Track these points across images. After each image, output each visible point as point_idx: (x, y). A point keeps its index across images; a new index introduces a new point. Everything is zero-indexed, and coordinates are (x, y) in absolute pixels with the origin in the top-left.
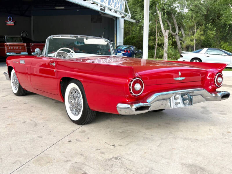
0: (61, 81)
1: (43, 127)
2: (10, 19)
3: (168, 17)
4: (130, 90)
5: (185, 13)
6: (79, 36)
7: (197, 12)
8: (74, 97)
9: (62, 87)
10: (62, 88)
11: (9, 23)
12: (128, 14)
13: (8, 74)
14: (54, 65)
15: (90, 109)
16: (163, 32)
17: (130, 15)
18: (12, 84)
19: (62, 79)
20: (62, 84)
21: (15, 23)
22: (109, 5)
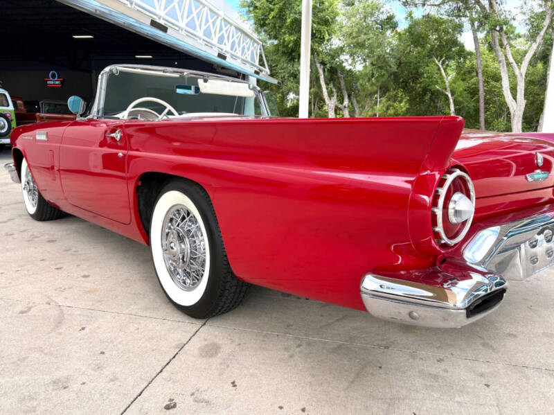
0: (140, 184)
1: (83, 329)
2: (53, 76)
3: (331, 76)
4: (435, 224)
5: (359, 71)
6: (186, 72)
7: (381, 68)
8: (178, 234)
9: (142, 203)
10: (141, 206)
11: (52, 82)
12: (264, 69)
13: (13, 167)
14: (118, 139)
15: (232, 273)
16: (326, 100)
17: (267, 70)
18: (25, 193)
19: (140, 180)
20: (142, 193)
21: (62, 82)
22: (232, 49)
